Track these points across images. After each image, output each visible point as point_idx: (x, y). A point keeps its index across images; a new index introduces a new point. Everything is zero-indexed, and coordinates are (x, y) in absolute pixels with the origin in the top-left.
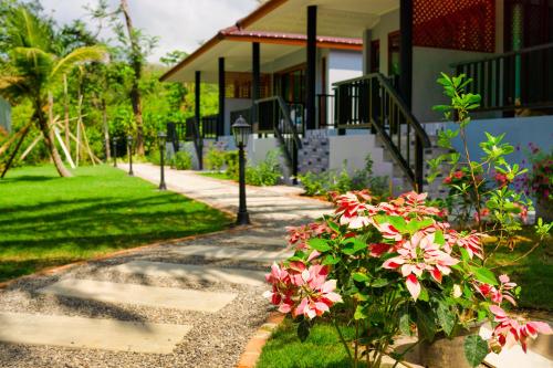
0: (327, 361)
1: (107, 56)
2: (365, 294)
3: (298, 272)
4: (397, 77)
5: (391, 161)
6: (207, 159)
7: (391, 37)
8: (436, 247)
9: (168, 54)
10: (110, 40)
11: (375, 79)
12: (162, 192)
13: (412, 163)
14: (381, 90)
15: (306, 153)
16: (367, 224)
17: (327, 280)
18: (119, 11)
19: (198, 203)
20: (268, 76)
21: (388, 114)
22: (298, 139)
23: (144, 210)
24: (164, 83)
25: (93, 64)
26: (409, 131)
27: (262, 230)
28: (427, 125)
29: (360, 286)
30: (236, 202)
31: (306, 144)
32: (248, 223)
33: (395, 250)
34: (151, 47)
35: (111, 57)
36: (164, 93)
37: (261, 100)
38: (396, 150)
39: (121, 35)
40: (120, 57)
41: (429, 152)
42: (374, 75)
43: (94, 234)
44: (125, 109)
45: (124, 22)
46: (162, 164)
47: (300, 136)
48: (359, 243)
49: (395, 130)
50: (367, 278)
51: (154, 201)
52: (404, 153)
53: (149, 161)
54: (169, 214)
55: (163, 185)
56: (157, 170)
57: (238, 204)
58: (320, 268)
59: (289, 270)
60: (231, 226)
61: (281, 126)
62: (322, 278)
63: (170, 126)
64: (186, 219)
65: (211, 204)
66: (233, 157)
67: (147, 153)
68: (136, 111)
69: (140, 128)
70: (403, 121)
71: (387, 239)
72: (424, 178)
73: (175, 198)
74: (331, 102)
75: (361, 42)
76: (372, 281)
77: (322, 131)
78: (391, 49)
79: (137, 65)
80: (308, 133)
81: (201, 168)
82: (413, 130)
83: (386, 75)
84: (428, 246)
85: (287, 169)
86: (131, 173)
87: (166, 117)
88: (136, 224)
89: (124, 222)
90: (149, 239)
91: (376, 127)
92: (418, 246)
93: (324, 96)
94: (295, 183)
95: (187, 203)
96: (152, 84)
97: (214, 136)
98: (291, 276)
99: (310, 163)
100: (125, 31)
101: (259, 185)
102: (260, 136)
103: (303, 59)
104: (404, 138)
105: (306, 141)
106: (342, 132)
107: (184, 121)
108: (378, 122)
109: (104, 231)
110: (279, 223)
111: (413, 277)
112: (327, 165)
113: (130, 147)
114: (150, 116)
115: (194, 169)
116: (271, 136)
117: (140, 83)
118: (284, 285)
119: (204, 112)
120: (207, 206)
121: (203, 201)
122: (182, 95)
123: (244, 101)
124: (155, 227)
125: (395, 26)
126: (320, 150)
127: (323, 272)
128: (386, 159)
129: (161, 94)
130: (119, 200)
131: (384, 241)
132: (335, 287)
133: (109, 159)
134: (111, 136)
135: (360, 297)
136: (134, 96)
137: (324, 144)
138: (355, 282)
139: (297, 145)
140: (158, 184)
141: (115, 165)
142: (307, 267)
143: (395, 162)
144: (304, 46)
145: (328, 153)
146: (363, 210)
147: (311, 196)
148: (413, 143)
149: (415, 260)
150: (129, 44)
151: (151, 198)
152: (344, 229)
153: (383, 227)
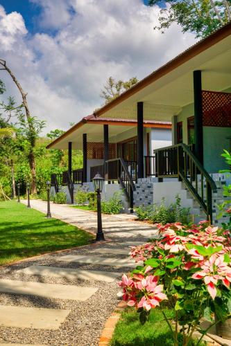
0: (157, 334)
1: (14, 134)
2: (181, 293)
3: (139, 281)
4: (194, 145)
5: (192, 198)
6: (76, 197)
7: (189, 120)
8: (225, 264)
9: (51, 132)
10: (16, 124)
11: (180, 147)
12: (49, 219)
13: (205, 199)
14: (184, 154)
15: (138, 193)
16: (181, 250)
17: (158, 285)
18: (22, 106)
19: (71, 226)
20: (113, 145)
21: (189, 168)
22: (133, 184)
23: (38, 231)
24: (49, 150)
25: (5, 139)
26: (202, 178)
27: (112, 244)
28: (213, 174)
29: (178, 288)
30: (95, 225)
31: (138, 187)
32: (104, 239)
33: (199, 266)
34: (41, 127)
35: (17, 135)
36: (49, 155)
37: (110, 160)
38: (195, 191)
39: (23, 121)
40: (22, 134)
41: (216, 192)
42: (180, 145)
43: (8, 247)
44: (25, 166)
45: (24, 113)
46: (48, 201)
47: (134, 182)
48: (177, 262)
49: (194, 179)
50: (182, 284)
51: (43, 225)
52: (200, 193)
53: (40, 198)
54: (54, 233)
55: (49, 214)
56: (45, 204)
57: (97, 227)
58: (153, 277)
59: (134, 279)
60: (93, 242)
61: (122, 175)
62: (154, 284)
63: (53, 176)
64: (64, 237)
65: (79, 226)
66: (93, 196)
67: (38, 193)
68: (32, 167)
69: (34, 178)
70: (199, 173)
71: (194, 259)
72: (213, 208)
73: (57, 222)
74: (153, 161)
75: (171, 123)
76: (185, 285)
77: (148, 179)
78: (189, 127)
79: (32, 139)
80: (139, 180)
81: (72, 203)
82: (205, 178)
83: (187, 144)
84: (220, 264)
85: (126, 204)
86: (29, 206)
87: (50, 171)
88: (33, 240)
89: (25, 240)
90: (41, 250)
91: (182, 177)
92: (214, 264)
93: (149, 157)
94: (132, 212)
95: (64, 226)
96: (42, 150)
97: (80, 182)
98: (135, 283)
99: (141, 199)
100: (26, 118)
101: (110, 214)
102: (109, 183)
103: (135, 134)
104: (199, 183)
105: (138, 185)
106: (160, 180)
107: (61, 173)
108: (183, 173)
109: (13, 246)
110: (123, 240)
111: (211, 284)
112: (152, 201)
113: (28, 190)
114: (40, 170)
115: (68, 203)
116: (116, 182)
117: (34, 150)
118: (130, 289)
119: (74, 167)
120: (76, 228)
121: (74, 225)
122: (60, 157)
123: (99, 160)
124: (45, 243)
125: (192, 113)
126: (147, 191)
127: (155, 280)
128: (189, 197)
129: (47, 156)
130: (22, 224)
131: (192, 260)
132: (162, 290)
133: (15, 197)
134: (16, 183)
135: (178, 296)
136: (31, 158)
137: (149, 187)
138: (175, 286)
139: (133, 188)
140: (46, 213)
141: (19, 201)
142: (144, 276)
143: (194, 198)
144: (135, 126)
145: (152, 193)
146: (178, 240)
147: (142, 220)
148: (205, 186)
149: (212, 273)
150: (27, 126)
151: (42, 223)
152: (167, 252)
153: (191, 251)
